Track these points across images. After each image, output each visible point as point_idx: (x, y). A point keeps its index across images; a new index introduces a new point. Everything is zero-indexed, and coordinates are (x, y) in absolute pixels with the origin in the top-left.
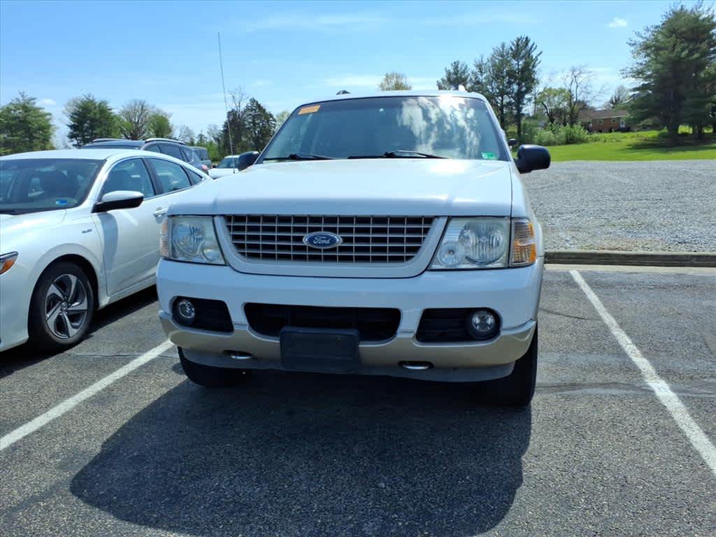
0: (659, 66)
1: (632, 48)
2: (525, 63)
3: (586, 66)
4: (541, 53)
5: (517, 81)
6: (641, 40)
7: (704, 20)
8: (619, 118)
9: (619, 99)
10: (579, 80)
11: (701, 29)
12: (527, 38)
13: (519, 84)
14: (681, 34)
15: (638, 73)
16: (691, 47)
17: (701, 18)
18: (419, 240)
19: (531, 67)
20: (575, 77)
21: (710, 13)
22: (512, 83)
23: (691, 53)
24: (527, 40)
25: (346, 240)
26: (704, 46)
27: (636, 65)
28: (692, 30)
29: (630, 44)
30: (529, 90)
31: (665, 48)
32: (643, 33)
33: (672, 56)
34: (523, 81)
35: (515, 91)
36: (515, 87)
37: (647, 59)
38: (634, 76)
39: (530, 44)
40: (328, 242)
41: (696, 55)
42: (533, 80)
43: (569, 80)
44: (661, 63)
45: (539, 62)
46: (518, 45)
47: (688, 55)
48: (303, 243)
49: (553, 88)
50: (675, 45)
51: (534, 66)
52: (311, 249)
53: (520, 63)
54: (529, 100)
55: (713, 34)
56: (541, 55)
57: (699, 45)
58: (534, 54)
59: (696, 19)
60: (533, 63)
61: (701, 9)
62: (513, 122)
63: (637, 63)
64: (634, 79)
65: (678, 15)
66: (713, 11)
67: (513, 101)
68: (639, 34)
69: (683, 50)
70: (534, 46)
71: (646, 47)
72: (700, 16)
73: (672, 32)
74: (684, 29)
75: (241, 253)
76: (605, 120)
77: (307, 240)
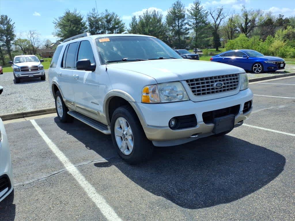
0: (66, 33)
1: (55, 25)
2: (7, 27)
3: (35, 30)
4: (14, 23)
5: (5, 35)
6: (58, 22)
7: (78, 17)
8: (52, 52)
9: (48, 45)
10: (34, 36)
11: (78, 20)
12: (6, 16)
13: (6, 36)
14: (71, 21)
15: (59, 35)
16: (76, 26)
17: (77, 16)
18: (237, 81)
19: (11, 29)
20: (32, 34)
21: (80, 15)
22: (3, 36)
23: (77, 28)
24: (6, 17)
25: (224, 84)
26: (80, 26)
27: (57, 32)
28: (75, 20)
29: (54, 23)
30: (12, 39)
31: (67, 26)
32: (58, 19)
33: (70, 29)
34: (8, 35)
35: (5, 40)
36: (5, 38)
37: (61, 30)
38: (57, 36)
39: (8, 19)
40: (220, 85)
41: (79, 30)
42: (13, 35)
43: (29, 36)
44: (67, 31)
45: (15, 27)
46: (2, 18)
48: (213, 86)
49: (21, 38)
50: (71, 25)
51: (12, 29)
52: (216, 89)
53: (5, 27)
54: (13, 44)
55: (82, 22)
56: (15, 24)
57: (78, 26)
58: (11, 23)
59: (75, 16)
60: (11, 28)
61: (77, 12)
62: (7, 53)
63: (58, 31)
65: (68, 14)
67: (5, 44)
68: (56, 20)
69: (74, 27)
70: (10, 20)
71: (60, 25)
72: (77, 15)
73: (68, 20)
74: (72, 19)
75: (194, 94)
76: (47, 53)
77: (215, 85)
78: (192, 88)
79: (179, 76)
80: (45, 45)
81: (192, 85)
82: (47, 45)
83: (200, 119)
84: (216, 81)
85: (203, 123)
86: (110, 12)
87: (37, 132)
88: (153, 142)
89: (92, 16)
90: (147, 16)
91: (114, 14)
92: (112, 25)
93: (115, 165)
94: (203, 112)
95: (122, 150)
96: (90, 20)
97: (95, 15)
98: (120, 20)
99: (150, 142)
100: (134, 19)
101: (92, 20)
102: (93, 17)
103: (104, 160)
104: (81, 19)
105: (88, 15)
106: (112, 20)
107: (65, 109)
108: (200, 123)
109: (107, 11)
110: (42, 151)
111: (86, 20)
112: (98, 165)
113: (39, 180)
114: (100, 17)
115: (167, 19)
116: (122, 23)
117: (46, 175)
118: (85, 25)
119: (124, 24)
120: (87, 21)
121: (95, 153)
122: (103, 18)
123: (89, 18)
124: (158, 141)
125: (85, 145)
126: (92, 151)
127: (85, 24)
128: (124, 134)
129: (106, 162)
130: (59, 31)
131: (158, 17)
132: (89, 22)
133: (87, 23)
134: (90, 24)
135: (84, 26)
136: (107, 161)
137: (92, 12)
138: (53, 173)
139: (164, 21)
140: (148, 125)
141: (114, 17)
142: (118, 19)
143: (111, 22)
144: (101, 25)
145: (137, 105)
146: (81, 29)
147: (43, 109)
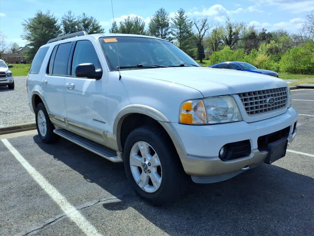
0: (37, 36)
1: (24, 26)
6: (27, 24)
7: (52, 19)
8: (20, 57)
11: (51, 23)
14: (44, 23)
15: (28, 38)
16: (49, 29)
17: (50, 18)
18: (286, 97)
21: (53, 17)
23: (50, 31)
25: (276, 99)
26: (54, 30)
27: (27, 35)
28: (48, 23)
29: (23, 25)
31: (38, 29)
32: (28, 21)
33: (42, 32)
37: (31, 33)
38: (26, 39)
40: (273, 101)
41: (52, 33)
44: (39, 35)
47: (48, 33)
48: (266, 103)
50: (43, 28)
52: (269, 106)
55: (56, 26)
57: (51, 29)
59: (48, 18)
61: (50, 15)
64: (27, 40)
65: (40, 16)
66: (55, 16)
68: (26, 21)
69: (46, 30)
71: (30, 27)
72: (50, 17)
73: (40, 23)
74: (44, 22)
75: (248, 112)
76: (13, 58)
77: (268, 101)
78: (246, 104)
79: (230, 88)
80: (12, 50)
81: (245, 100)
82: (14, 49)
83: (254, 145)
84: (269, 96)
85: (258, 151)
86: (88, 16)
87: (13, 156)
88: (191, 177)
89: (67, 19)
90: (128, 22)
91: (92, 18)
92: (89, 30)
93: (133, 207)
94: (258, 137)
95: (141, 185)
96: (64, 23)
97: (71, 18)
98: (99, 25)
99: (188, 177)
100: (114, 25)
101: (67, 23)
102: (69, 21)
103: (114, 199)
104: (55, 22)
105: (63, 18)
106: (90, 24)
107: (50, 126)
108: (254, 151)
109: (84, 14)
110: (25, 185)
111: (61, 23)
112: (109, 206)
113: (28, 233)
114: (77, 21)
115: (150, 27)
116: (101, 28)
117: (37, 225)
118: (60, 29)
119: (104, 29)
120: (61, 25)
121: (100, 187)
122: (79, 22)
123: (64, 21)
124: (200, 176)
125: (82, 176)
126: (94, 185)
127: (59, 27)
128: (145, 164)
129: (119, 203)
130: (29, 34)
131: (141, 25)
132: (64, 26)
133: (62, 27)
134: (65, 28)
135: (58, 29)
136: (118, 200)
137: (67, 14)
138: (47, 222)
139: (146, 28)
140: (188, 155)
141: (93, 21)
142: (97, 25)
143: (89, 27)
144: (77, 29)
145: (172, 126)
146: (54, 33)
147: (17, 125)
